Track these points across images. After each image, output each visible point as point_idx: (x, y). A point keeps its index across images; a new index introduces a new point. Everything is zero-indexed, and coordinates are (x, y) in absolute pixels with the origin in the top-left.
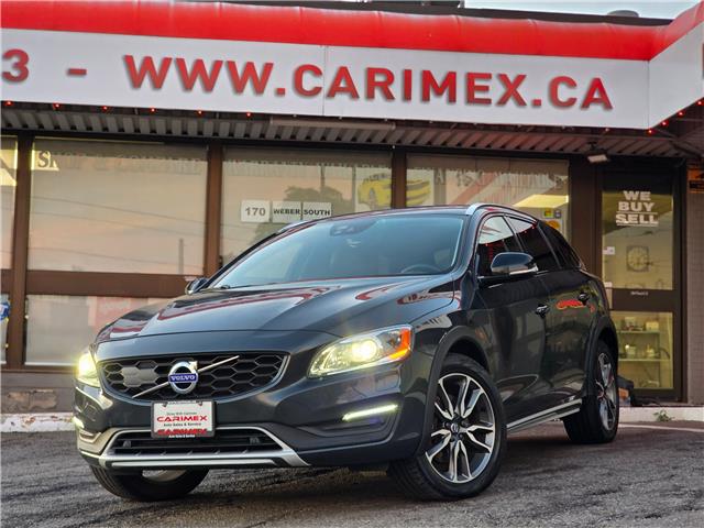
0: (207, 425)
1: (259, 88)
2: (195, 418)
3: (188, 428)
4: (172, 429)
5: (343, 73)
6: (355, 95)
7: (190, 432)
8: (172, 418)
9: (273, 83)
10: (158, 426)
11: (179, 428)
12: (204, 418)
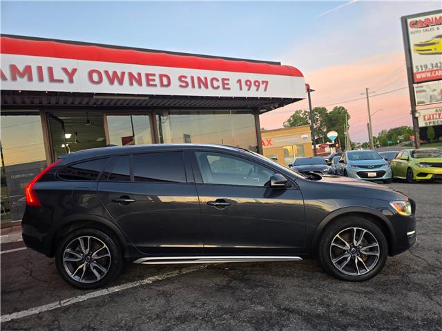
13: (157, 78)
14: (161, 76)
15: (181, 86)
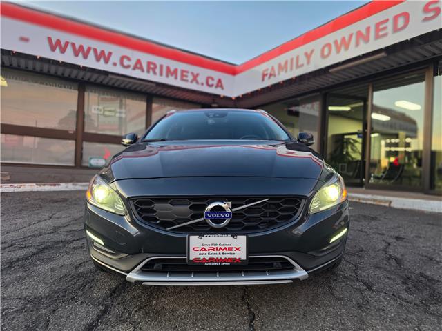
0: (242, 255)
1: (107, 61)
2: (230, 249)
3: (223, 257)
4: (207, 257)
5: (139, 62)
6: (143, 71)
7: (226, 260)
8: (207, 248)
9: (112, 60)
10: (193, 255)
11: (215, 257)
12: (238, 249)
14: (396, 18)
15: (426, 19)
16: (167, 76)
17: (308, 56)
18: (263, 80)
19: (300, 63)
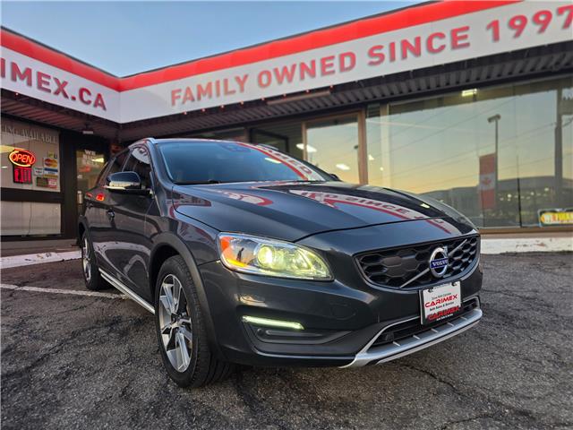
0: (458, 302)
2: (450, 298)
3: (446, 308)
4: (436, 311)
8: (435, 301)
10: (427, 312)
11: (442, 309)
12: (455, 297)
13: (336, 62)
14: (342, 56)
15: (372, 64)
16: (14, 79)
17: (241, 82)
18: (173, 103)
19: (230, 89)
